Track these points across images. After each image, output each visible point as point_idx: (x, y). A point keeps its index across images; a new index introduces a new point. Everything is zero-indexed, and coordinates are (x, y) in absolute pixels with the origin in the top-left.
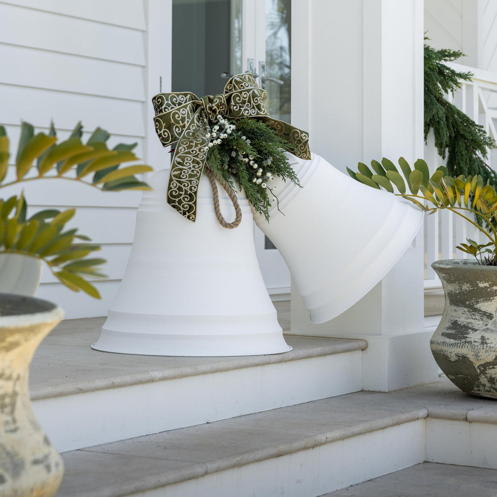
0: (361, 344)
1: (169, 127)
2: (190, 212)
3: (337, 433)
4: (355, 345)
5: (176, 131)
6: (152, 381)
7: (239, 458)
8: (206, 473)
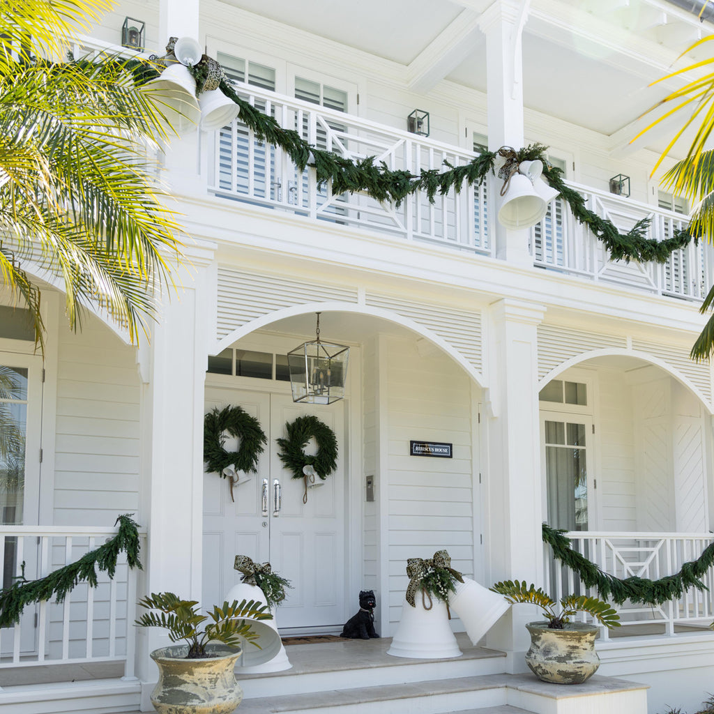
0: (503, 654)
1: (411, 571)
2: (413, 604)
3: (441, 692)
4: (501, 654)
5: (413, 573)
6: (371, 668)
7: (379, 698)
8: (360, 703)
